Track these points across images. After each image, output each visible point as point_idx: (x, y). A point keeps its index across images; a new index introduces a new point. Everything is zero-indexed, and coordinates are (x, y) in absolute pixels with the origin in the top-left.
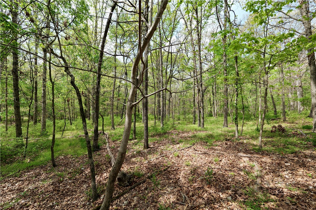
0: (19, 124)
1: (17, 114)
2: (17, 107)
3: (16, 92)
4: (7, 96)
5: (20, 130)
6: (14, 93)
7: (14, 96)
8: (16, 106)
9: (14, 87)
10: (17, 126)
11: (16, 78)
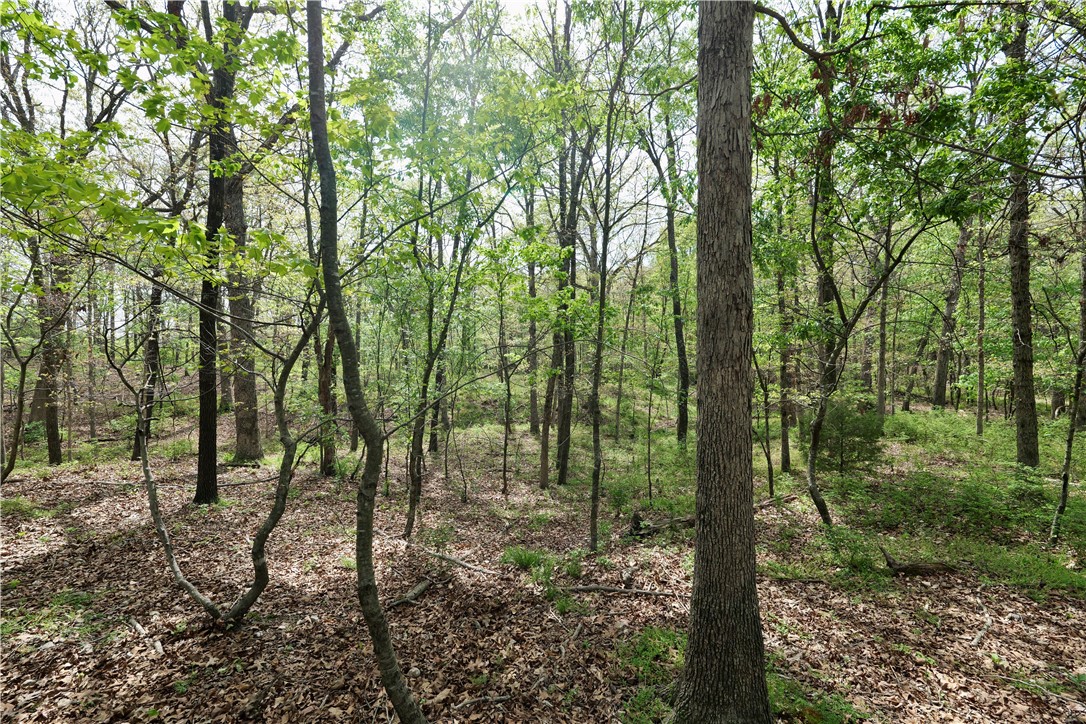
0: (1028, 419)
1: (1022, 386)
2: (1024, 362)
3: (1021, 311)
4: (982, 327)
5: (1032, 440)
6: (1013, 316)
7: (1015, 325)
8: (1020, 358)
9: (1014, 294)
10: (1023, 426)
11: (1022, 263)
